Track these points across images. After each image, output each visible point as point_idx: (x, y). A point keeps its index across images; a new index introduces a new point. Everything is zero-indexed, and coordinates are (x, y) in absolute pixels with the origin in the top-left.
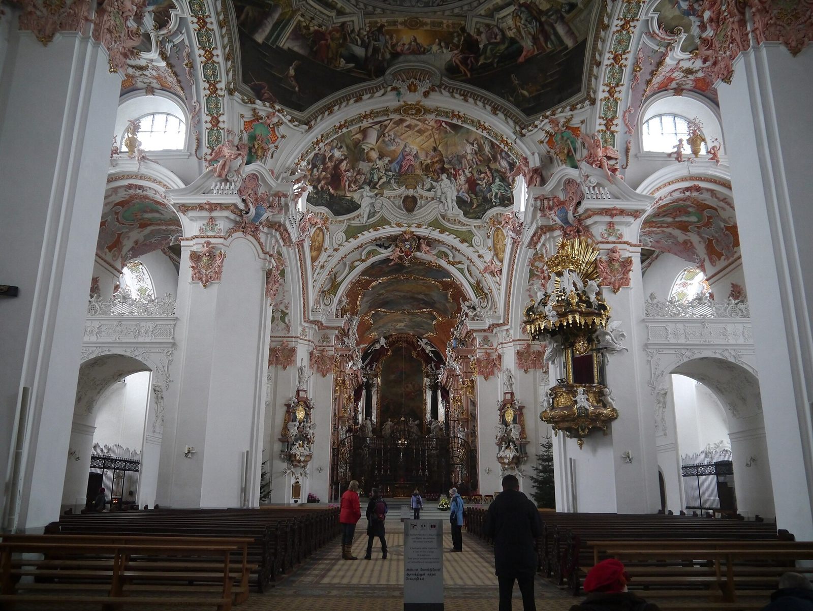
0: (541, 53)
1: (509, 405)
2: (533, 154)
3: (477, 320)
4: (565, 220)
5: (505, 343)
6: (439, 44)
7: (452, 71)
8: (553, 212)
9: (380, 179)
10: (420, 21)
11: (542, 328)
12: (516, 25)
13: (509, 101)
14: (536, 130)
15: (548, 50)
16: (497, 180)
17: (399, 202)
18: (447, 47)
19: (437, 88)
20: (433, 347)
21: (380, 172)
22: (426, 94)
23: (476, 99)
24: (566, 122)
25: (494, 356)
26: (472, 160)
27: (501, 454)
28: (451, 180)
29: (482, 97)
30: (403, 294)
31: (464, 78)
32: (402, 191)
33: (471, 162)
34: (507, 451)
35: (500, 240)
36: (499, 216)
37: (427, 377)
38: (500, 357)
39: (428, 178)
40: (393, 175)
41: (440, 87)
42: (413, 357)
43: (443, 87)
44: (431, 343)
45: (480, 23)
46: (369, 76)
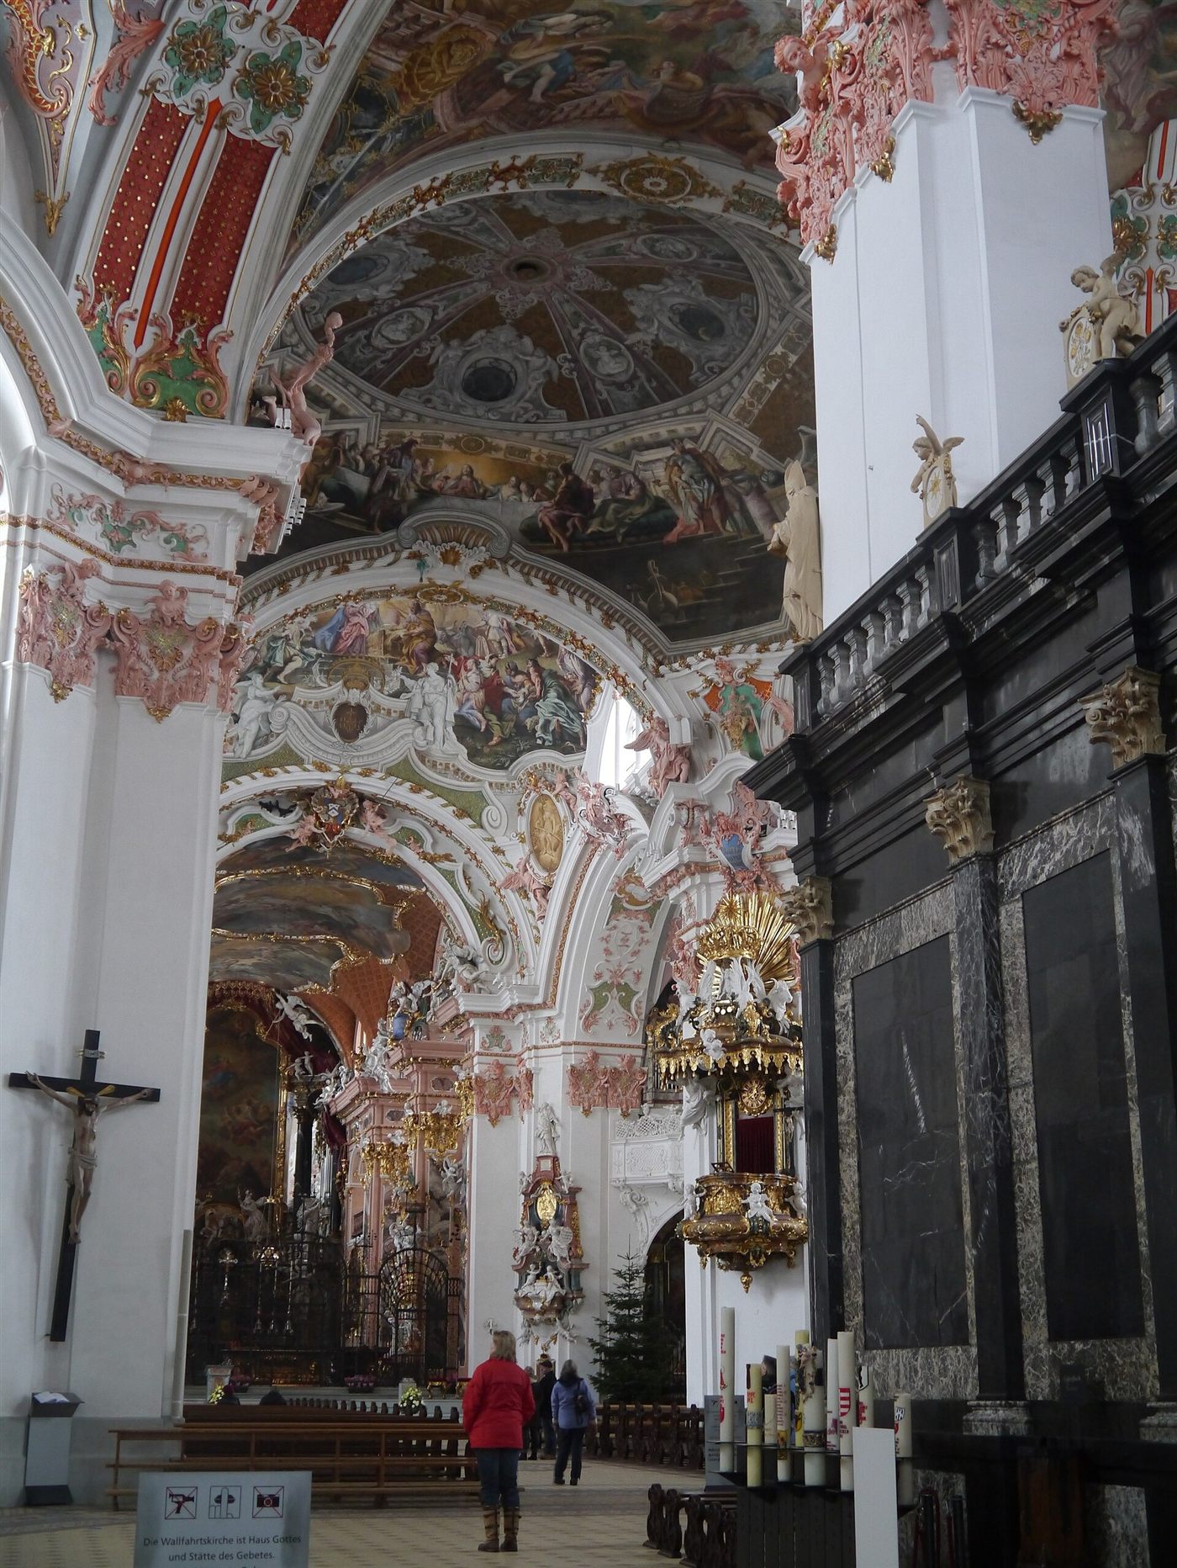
0: (711, 535)
1: (546, 1185)
2: (679, 718)
3: (480, 989)
4: (737, 860)
5: (544, 1047)
6: (517, 486)
7: (533, 536)
8: (713, 840)
9: (288, 661)
10: (486, 442)
11: (694, 1069)
12: (670, 479)
13: (637, 605)
14: (687, 671)
15: (725, 535)
16: (552, 694)
17: (327, 716)
18: (531, 491)
19: (499, 565)
20: (312, 1017)
21: (291, 646)
22: (475, 572)
23: (574, 593)
24: (748, 671)
25: (515, 1072)
26: (500, 643)
27: (526, 1290)
28: (446, 678)
29: (586, 591)
30: (283, 902)
31: (555, 551)
32: (336, 692)
33: (496, 645)
34: (541, 1284)
35: (548, 823)
36: (549, 769)
37: (290, 1087)
38: (529, 1076)
39: (395, 667)
40: (319, 656)
41: (504, 561)
42: (258, 1038)
43: (511, 562)
44: (308, 1005)
45: (602, 462)
46: (369, 528)
